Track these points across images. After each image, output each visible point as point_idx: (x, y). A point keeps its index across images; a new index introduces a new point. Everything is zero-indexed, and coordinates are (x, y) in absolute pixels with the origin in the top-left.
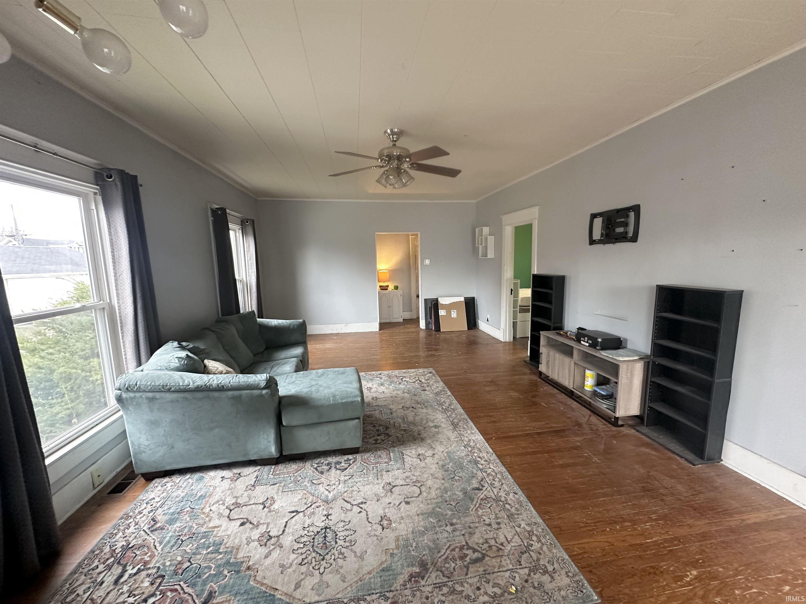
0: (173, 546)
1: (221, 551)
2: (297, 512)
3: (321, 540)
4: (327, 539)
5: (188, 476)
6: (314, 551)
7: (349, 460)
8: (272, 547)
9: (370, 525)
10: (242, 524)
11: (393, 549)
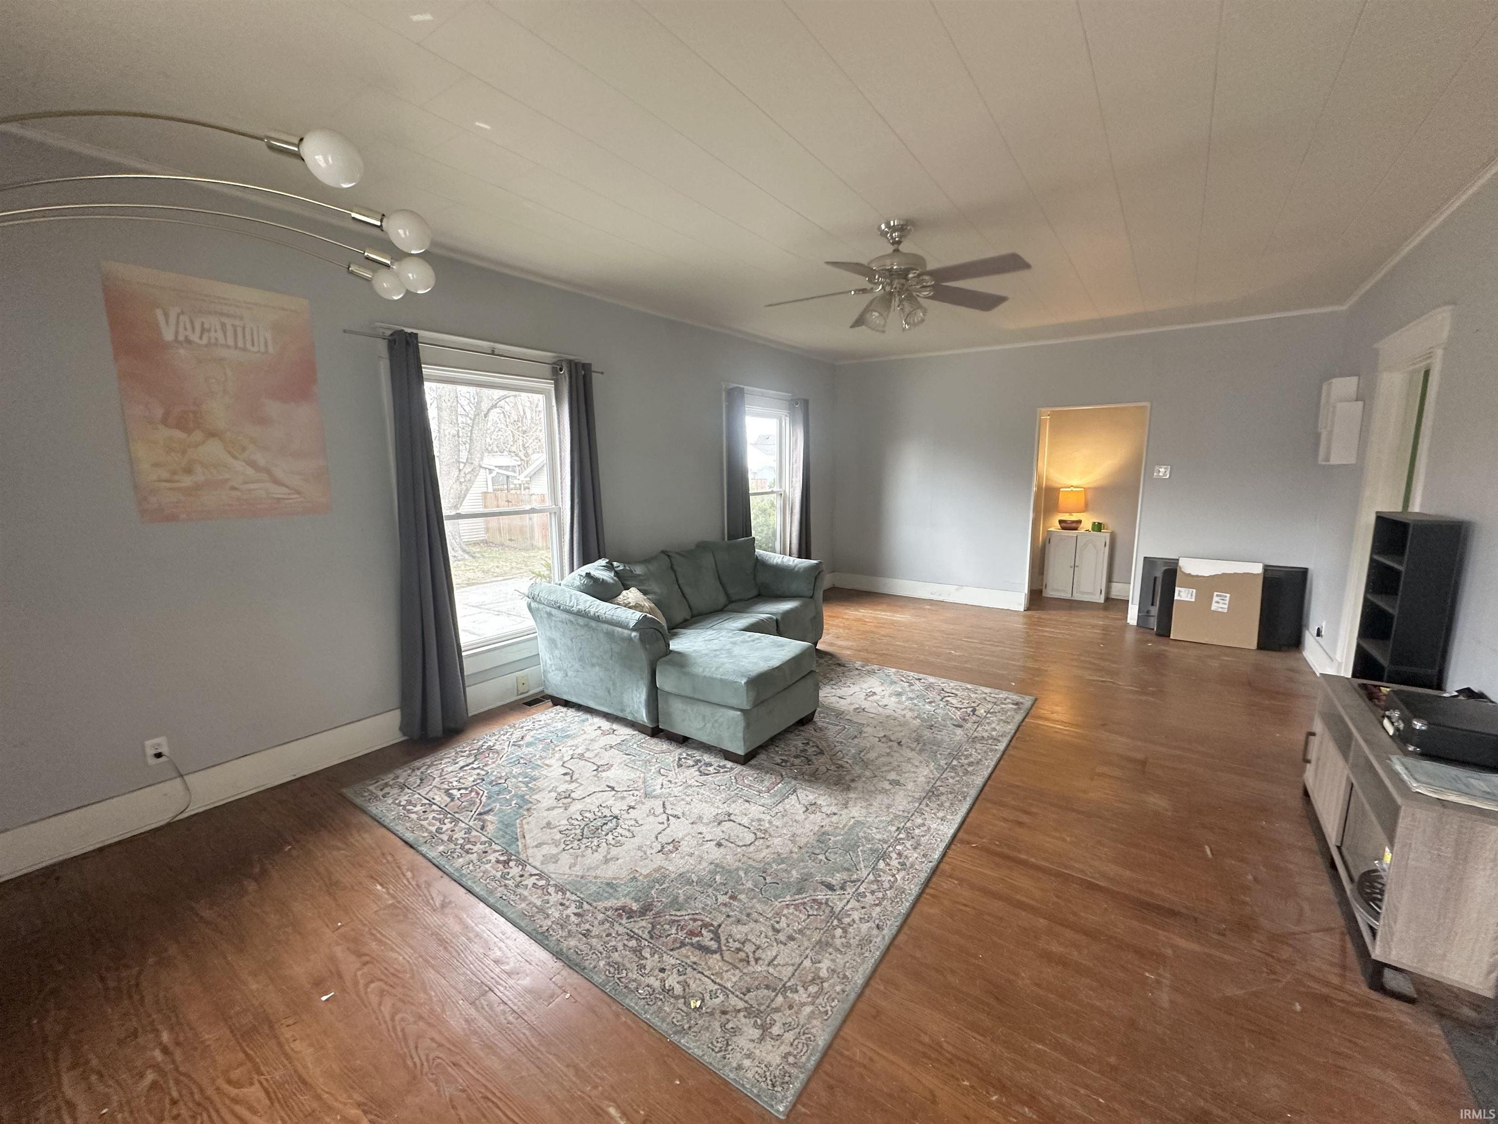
0: (511, 763)
1: (530, 785)
2: (613, 789)
3: (599, 824)
4: (605, 826)
5: (580, 714)
6: (583, 829)
7: (724, 767)
8: (561, 805)
9: (654, 839)
10: (565, 774)
11: (641, 874)
